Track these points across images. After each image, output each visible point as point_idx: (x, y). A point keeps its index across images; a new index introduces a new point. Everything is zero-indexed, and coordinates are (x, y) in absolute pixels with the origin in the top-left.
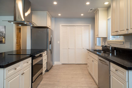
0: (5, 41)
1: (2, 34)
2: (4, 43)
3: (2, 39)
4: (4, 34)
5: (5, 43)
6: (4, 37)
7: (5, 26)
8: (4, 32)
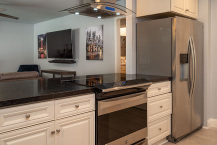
0: (102, 54)
1: (99, 41)
2: (101, 58)
3: (99, 51)
4: (101, 41)
5: (102, 60)
6: (102, 48)
7: (102, 26)
8: (101, 39)
